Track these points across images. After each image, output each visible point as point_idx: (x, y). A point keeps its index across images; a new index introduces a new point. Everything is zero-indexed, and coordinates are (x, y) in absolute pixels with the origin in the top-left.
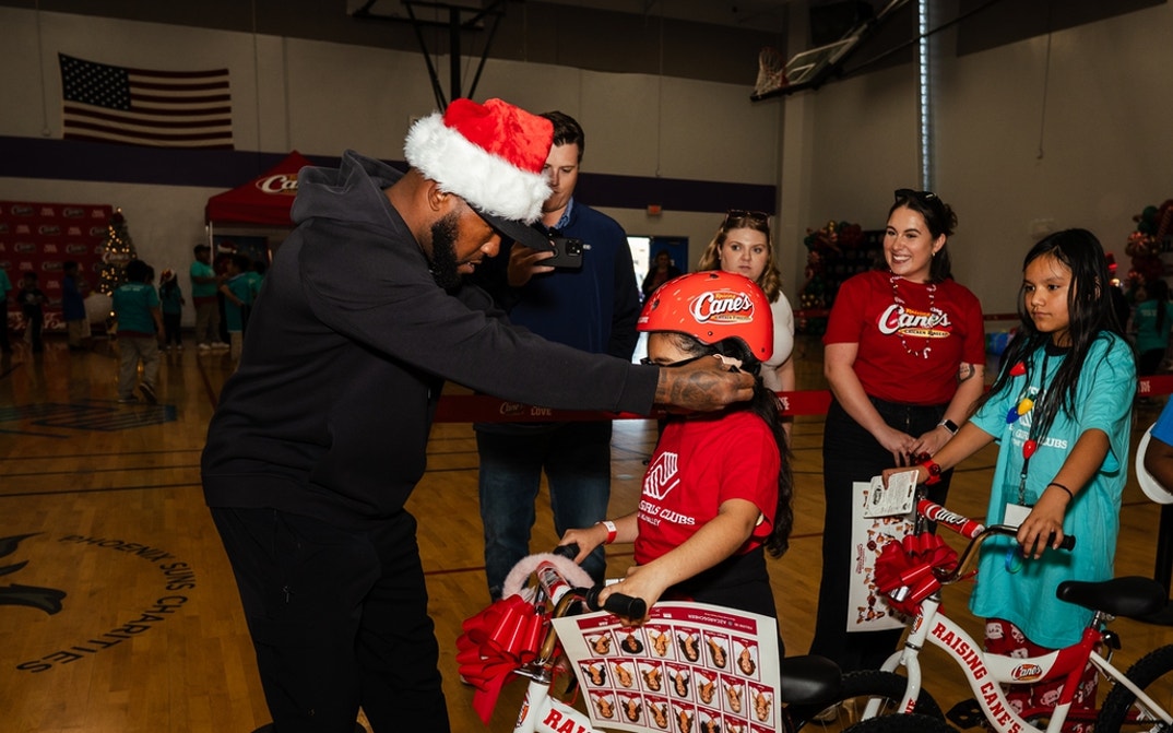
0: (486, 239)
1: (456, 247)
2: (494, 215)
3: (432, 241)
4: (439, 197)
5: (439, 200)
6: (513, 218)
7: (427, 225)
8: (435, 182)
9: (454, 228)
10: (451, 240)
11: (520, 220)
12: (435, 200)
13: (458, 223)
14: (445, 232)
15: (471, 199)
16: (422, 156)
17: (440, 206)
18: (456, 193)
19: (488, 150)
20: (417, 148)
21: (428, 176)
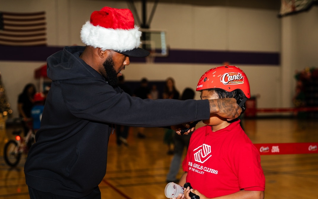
0: (124, 60)
1: (115, 68)
2: (125, 51)
3: (105, 69)
4: (102, 52)
5: (102, 54)
6: (132, 49)
7: (101, 64)
8: (99, 49)
9: (112, 62)
10: (112, 66)
11: (135, 48)
12: (101, 54)
13: (112, 59)
14: (109, 64)
15: (115, 49)
16: (91, 40)
17: (104, 55)
18: (108, 49)
19: (114, 28)
20: (88, 38)
21: (96, 47)
